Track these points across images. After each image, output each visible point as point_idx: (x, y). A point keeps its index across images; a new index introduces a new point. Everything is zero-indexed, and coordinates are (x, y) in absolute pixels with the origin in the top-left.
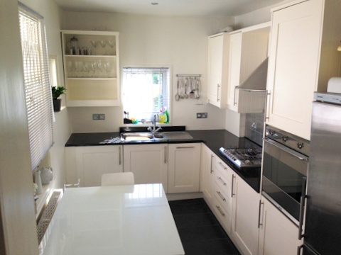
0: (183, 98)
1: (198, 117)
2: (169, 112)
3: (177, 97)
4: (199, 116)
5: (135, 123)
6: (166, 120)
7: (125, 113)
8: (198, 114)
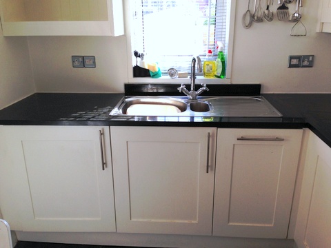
0: (260, 20)
1: (291, 66)
2: (226, 53)
3: (248, 19)
4: (295, 62)
5: (156, 75)
6: (220, 70)
7: (136, 54)
8: (291, 58)
